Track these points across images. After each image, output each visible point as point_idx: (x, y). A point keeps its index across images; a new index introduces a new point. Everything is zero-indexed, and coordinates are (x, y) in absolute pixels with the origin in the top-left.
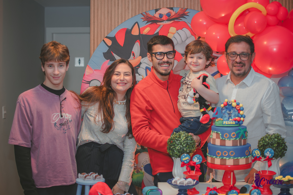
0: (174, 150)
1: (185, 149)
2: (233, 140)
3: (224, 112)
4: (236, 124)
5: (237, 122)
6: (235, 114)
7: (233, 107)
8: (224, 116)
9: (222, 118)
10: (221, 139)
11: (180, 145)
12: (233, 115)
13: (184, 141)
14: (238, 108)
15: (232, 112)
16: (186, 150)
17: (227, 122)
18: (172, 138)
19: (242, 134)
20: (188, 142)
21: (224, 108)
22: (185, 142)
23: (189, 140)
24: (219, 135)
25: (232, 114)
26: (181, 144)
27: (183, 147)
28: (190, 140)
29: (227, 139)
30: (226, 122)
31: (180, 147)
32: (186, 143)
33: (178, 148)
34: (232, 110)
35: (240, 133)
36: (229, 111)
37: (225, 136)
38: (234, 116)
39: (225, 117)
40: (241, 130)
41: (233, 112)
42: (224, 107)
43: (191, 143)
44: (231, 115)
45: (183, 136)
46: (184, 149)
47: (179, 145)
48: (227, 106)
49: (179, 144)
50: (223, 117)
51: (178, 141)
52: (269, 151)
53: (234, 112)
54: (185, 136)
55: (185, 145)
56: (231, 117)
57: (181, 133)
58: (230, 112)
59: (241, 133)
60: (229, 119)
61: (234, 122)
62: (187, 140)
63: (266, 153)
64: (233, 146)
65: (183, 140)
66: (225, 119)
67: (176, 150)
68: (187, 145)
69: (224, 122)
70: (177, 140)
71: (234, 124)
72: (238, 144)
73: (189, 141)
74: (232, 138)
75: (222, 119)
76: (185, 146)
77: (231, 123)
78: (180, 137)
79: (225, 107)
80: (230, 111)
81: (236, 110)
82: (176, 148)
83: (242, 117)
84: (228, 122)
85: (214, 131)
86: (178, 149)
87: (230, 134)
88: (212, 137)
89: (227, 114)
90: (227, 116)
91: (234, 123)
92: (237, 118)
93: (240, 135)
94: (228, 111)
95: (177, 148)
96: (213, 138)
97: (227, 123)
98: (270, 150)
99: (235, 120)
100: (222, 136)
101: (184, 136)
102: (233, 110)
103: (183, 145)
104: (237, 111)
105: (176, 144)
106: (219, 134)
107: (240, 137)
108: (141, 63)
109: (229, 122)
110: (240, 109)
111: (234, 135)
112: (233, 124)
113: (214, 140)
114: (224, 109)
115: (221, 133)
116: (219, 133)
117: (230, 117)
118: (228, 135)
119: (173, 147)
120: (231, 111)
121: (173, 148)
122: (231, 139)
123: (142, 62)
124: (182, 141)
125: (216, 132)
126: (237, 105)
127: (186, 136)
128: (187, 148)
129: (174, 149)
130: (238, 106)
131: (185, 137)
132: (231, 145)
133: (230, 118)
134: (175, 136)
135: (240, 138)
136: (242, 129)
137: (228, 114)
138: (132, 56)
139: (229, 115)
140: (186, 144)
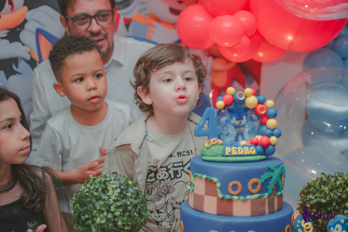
0: (89, 226)
1: (120, 223)
2: (252, 200)
3: (225, 122)
4: (258, 154)
5: (259, 147)
6: (252, 127)
7: (247, 109)
8: (225, 132)
9: (219, 138)
10: (221, 196)
11: (105, 213)
12: (247, 130)
13: (118, 201)
14: (262, 109)
15: (244, 121)
16: (123, 225)
17: (236, 148)
18: (85, 191)
19: (275, 183)
20: (129, 203)
21: (223, 111)
22: (118, 204)
23: (131, 197)
24: (215, 187)
25: (244, 126)
26: (108, 211)
27: (115, 217)
28: (134, 196)
29: (236, 198)
30: (233, 148)
31: (107, 219)
32: (121, 206)
33: (102, 219)
34: (245, 117)
35: (270, 179)
36: (237, 120)
37: (230, 190)
38: (249, 132)
39: (227, 135)
40: (273, 171)
41: (247, 122)
42: (224, 108)
43: (135, 206)
44: (242, 128)
45: (114, 186)
46: (117, 222)
47: (103, 212)
48: (232, 107)
49: (103, 209)
50: (221, 136)
51: (101, 203)
52: (341, 224)
53: (250, 122)
54: (120, 187)
55: (119, 213)
56: (242, 134)
57: (108, 179)
58: (240, 122)
59: (272, 179)
60: (237, 140)
61: (253, 150)
62: (125, 197)
63: (334, 228)
64: (253, 215)
65: (113, 198)
66: (228, 140)
67: (95, 226)
68: (124, 212)
69: (228, 150)
70: (99, 199)
71: (254, 155)
72: (265, 211)
73: (130, 199)
74: (252, 194)
75: (220, 141)
76: (120, 215)
77: (246, 150)
78: (105, 190)
79: (226, 109)
80: (240, 118)
81: (254, 117)
82: (95, 219)
83: (273, 135)
84: (237, 150)
85: (199, 175)
86: (100, 224)
87: (245, 184)
88: (193, 191)
89: (233, 127)
90: (232, 132)
91: (254, 152)
92: (259, 137)
93: (271, 185)
94: (234, 121)
95: (98, 220)
96: (195, 191)
97: (236, 153)
98: (342, 221)
99: (256, 144)
100: (224, 189)
101: (117, 188)
102: (247, 115)
103: (113, 213)
104: (258, 119)
105: (95, 208)
106: (215, 183)
107: (270, 191)
108: (25, 21)
109: (241, 150)
110: (266, 113)
111: (255, 185)
112: (251, 155)
113: (199, 199)
114: (223, 115)
115: (220, 181)
116: (215, 180)
117: (240, 135)
118: (240, 184)
119: (87, 216)
120: (242, 119)
121: (88, 219)
122: (249, 197)
123: (28, 18)
124: (111, 201)
125: (204, 176)
126: (259, 103)
127: (122, 187)
128: (125, 219)
129: (90, 222)
130: (260, 106)
131: (118, 190)
132: (248, 213)
133: (240, 137)
134: (92, 188)
135: (271, 194)
136: (277, 167)
137: (236, 127)
138: (7, 6)
139: (237, 129)
140: (121, 210)
